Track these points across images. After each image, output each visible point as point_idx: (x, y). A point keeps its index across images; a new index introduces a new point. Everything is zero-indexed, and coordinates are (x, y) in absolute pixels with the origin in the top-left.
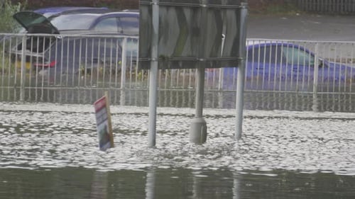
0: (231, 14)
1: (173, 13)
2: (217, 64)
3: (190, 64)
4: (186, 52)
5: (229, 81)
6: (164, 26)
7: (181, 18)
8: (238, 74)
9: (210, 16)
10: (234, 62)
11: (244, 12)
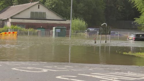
0: (109, 29)
1: (103, 29)
2: (108, 34)
3: (105, 34)
4: (104, 33)
5: (109, 36)
6: (102, 30)
7: (104, 29)
8: (110, 35)
9: (107, 29)
10: (110, 34)
11: (111, 29)
